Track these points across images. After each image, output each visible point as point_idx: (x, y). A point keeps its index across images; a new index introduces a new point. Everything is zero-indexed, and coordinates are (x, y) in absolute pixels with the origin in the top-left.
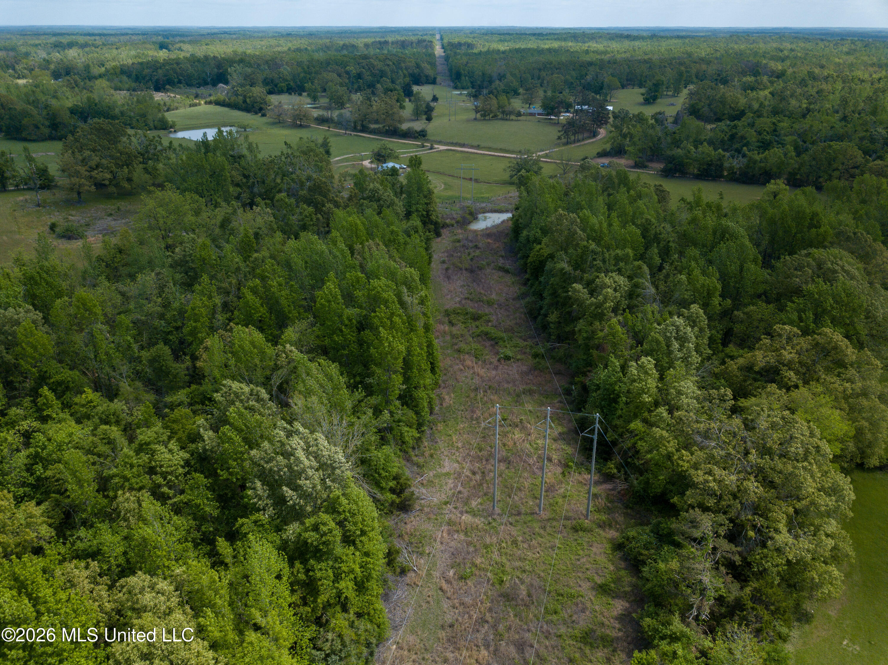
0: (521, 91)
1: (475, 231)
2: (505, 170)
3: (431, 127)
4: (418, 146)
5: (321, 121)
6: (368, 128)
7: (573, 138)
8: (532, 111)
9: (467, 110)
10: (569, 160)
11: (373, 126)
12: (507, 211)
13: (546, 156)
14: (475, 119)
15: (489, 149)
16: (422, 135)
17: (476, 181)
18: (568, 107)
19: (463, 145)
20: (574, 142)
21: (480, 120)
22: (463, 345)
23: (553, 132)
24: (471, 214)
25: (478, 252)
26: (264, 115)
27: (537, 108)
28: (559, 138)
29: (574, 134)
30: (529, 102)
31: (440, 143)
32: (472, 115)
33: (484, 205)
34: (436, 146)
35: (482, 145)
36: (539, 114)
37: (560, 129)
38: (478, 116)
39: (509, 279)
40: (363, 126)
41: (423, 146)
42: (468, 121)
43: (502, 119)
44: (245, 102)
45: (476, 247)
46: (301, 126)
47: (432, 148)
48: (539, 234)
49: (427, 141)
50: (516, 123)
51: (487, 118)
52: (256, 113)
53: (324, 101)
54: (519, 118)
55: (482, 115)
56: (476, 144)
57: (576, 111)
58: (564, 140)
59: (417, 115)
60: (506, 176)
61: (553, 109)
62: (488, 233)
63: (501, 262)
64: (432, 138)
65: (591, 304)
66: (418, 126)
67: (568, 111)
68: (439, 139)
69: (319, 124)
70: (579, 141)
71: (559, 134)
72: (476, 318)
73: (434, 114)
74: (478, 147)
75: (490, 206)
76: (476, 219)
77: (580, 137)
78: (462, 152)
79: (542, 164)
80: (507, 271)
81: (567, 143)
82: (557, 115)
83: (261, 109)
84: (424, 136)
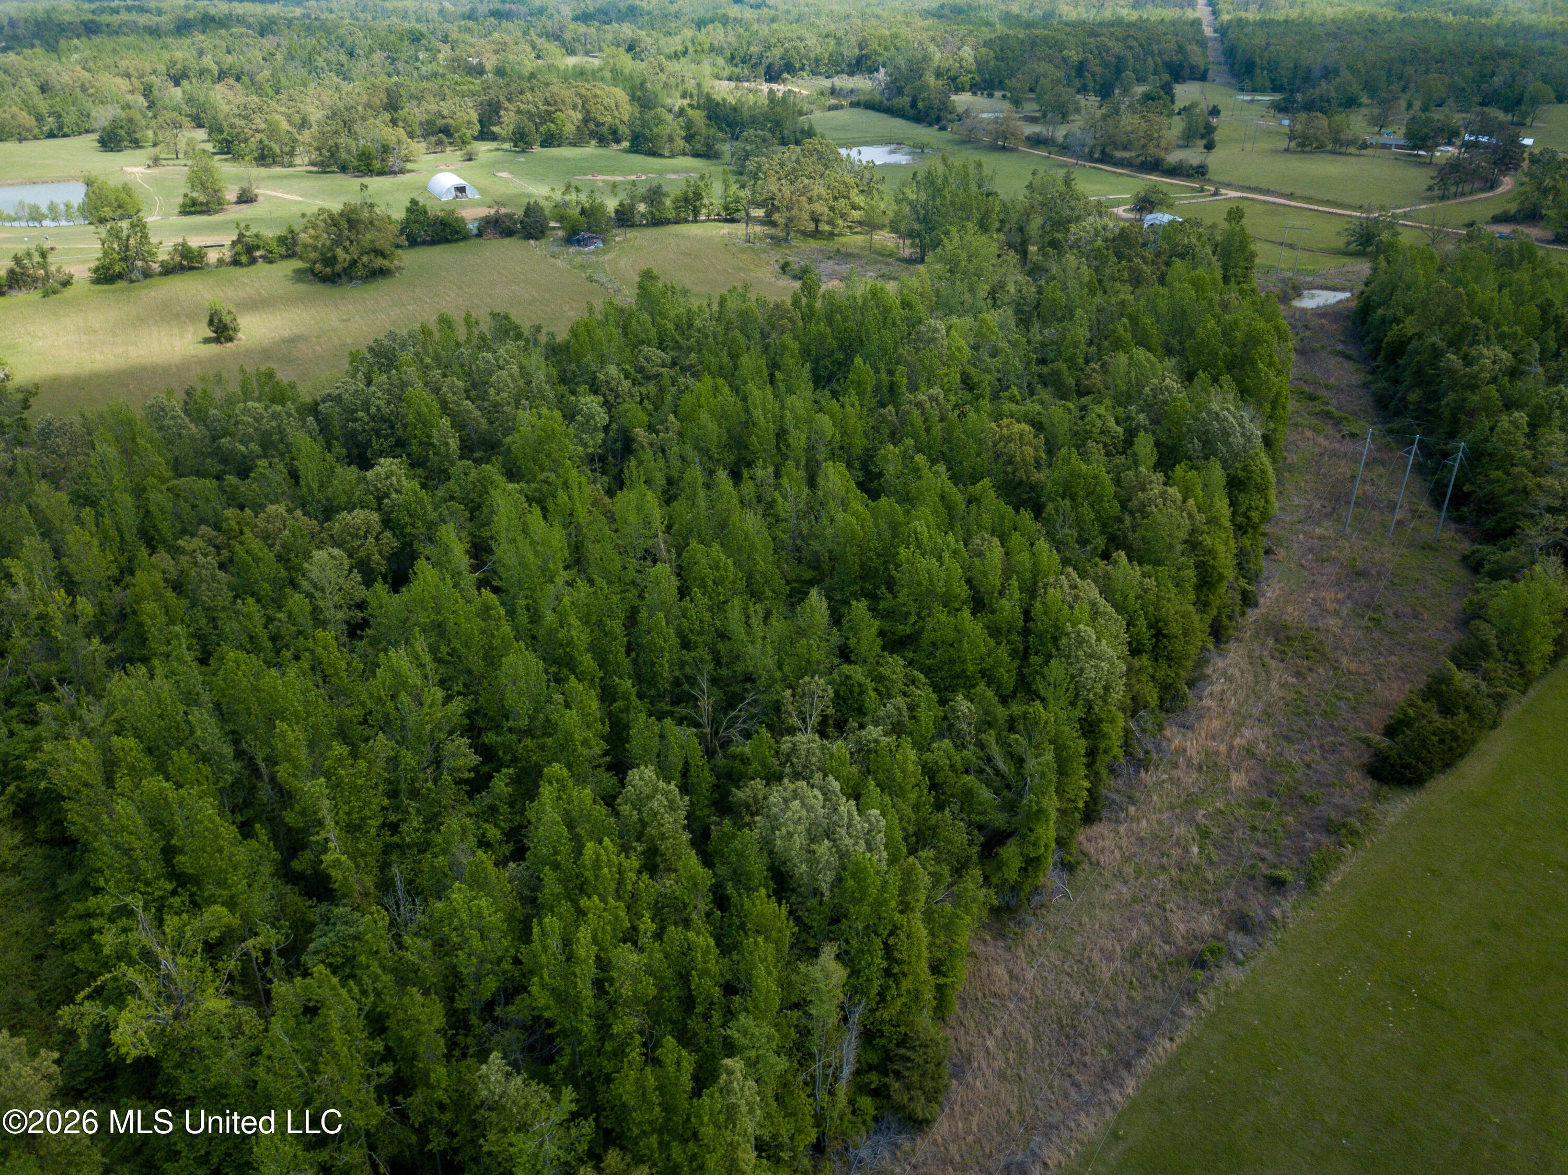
0: (1365, 100)
1: (1303, 310)
2: (1339, 233)
3: (1213, 160)
4: (1193, 189)
5: (1037, 141)
6: (1111, 157)
7: (1453, 189)
8: (1384, 139)
9: (1270, 133)
10: (1443, 225)
11: (1119, 154)
12: (1343, 290)
13: (1405, 216)
14: (1287, 150)
15: (1309, 200)
16: (1200, 172)
17: (1291, 246)
18: (1451, 135)
19: (1267, 192)
20: (1455, 196)
21: (1294, 152)
22: (1300, 420)
23: (1421, 178)
24: (1294, 288)
25: (1308, 333)
26: (943, 128)
27: (1396, 134)
28: (1430, 188)
29: (1457, 184)
30: (1380, 123)
31: (1228, 185)
32: (1284, 144)
33: (1309, 279)
34: (1223, 191)
35: (1298, 192)
36: (1397, 147)
37: (1434, 174)
38: (1293, 144)
39: (1348, 365)
40: (1103, 152)
41: (1202, 190)
42: (1275, 152)
43: (1332, 152)
44: (914, 104)
45: (1306, 327)
46: (1003, 148)
47: (1216, 194)
48: (1401, 312)
49: (1209, 182)
50: (1354, 159)
51: (1308, 149)
52: (930, 125)
53: (1031, 108)
54: (1363, 152)
55: (1298, 145)
56: (1288, 190)
57: (1467, 146)
58: (1437, 192)
59: (1188, 138)
60: (1340, 243)
61: (1424, 139)
62: (1323, 313)
63: (1340, 347)
64: (1215, 178)
65: (1465, 376)
66: (1193, 156)
67: (1450, 143)
68: (1227, 179)
69: (1031, 147)
70: (1463, 194)
71: (1432, 182)
72: (1312, 398)
73: (1217, 136)
74: (1291, 196)
75: (1319, 281)
76: (1300, 295)
77: (1467, 188)
78: (1265, 202)
79: (1399, 229)
80: (1348, 357)
81: (1443, 198)
82: (1431, 149)
83: (938, 120)
84: (1203, 174)
